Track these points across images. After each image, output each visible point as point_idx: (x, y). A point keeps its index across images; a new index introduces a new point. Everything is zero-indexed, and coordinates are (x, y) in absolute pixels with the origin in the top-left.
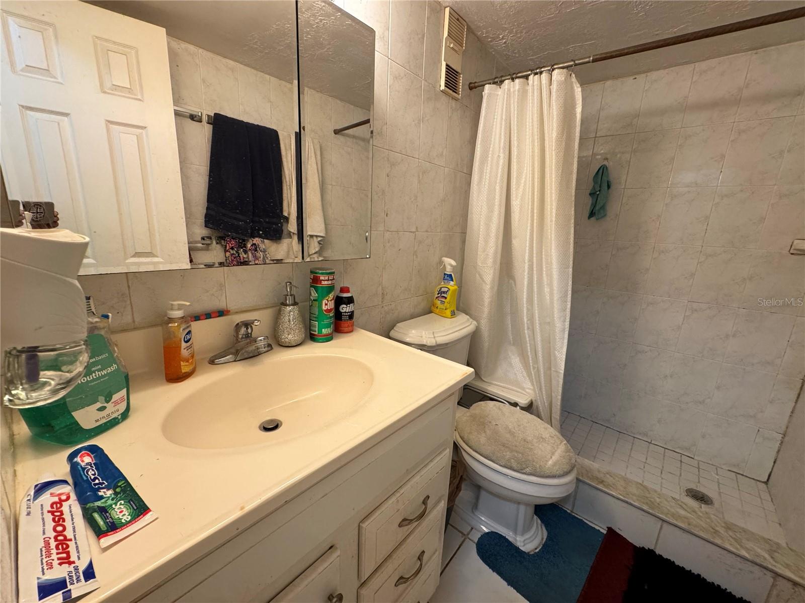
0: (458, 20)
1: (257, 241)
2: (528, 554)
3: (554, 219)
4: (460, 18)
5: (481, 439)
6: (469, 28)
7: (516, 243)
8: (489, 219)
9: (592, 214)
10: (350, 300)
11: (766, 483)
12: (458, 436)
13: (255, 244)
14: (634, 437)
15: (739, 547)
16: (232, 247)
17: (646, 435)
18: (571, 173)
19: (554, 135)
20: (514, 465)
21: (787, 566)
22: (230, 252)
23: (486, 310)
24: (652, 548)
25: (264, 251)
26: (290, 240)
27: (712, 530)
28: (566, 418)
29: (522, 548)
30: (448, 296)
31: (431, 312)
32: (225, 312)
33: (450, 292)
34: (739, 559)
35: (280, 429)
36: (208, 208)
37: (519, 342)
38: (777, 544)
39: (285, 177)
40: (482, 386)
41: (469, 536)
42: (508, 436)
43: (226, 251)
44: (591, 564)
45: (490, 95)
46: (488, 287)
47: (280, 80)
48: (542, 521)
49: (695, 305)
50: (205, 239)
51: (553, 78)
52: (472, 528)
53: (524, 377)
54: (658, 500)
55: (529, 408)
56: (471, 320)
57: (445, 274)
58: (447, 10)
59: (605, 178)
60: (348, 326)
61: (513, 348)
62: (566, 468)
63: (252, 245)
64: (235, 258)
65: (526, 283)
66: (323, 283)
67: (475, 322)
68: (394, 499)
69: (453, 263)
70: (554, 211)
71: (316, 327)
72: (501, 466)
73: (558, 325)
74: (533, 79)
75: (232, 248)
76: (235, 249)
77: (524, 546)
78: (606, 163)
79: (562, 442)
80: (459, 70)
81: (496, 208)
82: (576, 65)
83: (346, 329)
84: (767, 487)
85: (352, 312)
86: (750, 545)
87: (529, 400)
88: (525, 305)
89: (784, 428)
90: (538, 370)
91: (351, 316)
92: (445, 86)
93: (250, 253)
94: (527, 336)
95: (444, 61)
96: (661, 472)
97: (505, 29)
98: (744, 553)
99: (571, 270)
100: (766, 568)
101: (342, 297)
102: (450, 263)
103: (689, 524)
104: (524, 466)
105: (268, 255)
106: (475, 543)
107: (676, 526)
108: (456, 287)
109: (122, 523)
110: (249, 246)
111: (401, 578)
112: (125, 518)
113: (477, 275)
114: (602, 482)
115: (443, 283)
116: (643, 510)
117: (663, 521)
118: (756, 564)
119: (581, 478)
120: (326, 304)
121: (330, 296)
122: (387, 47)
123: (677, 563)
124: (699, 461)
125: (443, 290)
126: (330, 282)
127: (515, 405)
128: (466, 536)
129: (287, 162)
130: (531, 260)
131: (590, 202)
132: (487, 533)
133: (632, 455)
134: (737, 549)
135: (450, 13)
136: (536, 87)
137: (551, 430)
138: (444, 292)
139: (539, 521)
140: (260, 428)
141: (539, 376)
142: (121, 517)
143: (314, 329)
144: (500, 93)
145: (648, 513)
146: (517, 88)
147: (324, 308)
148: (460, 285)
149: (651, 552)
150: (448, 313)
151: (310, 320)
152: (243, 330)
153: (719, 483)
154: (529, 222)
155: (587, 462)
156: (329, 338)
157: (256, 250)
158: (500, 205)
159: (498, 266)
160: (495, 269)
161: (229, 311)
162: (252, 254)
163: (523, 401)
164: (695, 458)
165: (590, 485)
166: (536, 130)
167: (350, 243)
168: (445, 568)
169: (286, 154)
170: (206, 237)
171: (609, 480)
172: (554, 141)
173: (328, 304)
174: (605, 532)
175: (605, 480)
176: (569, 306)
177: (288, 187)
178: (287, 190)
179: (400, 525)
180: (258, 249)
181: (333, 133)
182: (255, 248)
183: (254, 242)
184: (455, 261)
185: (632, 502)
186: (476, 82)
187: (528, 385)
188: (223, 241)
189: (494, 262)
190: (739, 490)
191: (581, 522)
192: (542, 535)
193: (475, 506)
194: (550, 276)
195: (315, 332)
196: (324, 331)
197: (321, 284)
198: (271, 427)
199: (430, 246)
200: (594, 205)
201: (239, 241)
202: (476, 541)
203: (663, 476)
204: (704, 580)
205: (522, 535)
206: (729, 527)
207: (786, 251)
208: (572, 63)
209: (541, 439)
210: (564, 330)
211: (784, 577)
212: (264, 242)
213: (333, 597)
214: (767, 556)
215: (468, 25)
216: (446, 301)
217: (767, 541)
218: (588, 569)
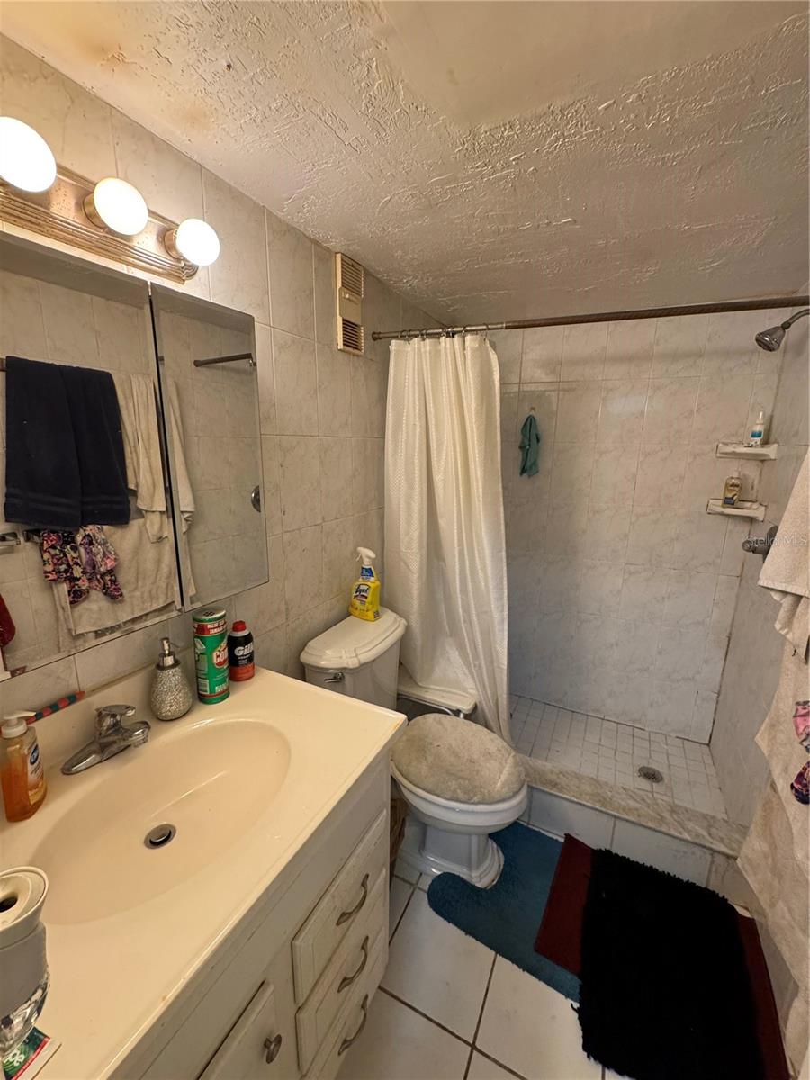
0: (352, 266)
1: (91, 529)
2: (484, 890)
3: (481, 499)
4: (355, 265)
5: (421, 769)
6: (367, 273)
7: (442, 522)
8: (409, 497)
9: (523, 471)
10: (248, 639)
11: (708, 745)
12: (396, 770)
13: (89, 535)
14: (587, 715)
15: (681, 829)
16: (53, 545)
17: (598, 711)
18: (495, 447)
19: (473, 406)
20: (460, 795)
21: (722, 840)
22: (49, 552)
23: (415, 604)
24: (608, 848)
25: (105, 543)
26: (143, 520)
27: (659, 817)
28: (517, 704)
29: (479, 885)
30: (369, 594)
31: (349, 614)
32: (77, 696)
33: (370, 591)
34: (683, 842)
35: (175, 838)
36: (8, 495)
37: (455, 633)
38: (713, 817)
39: (127, 435)
40: (419, 693)
41: (419, 885)
42: (452, 759)
43: (42, 550)
44: (550, 884)
45: (397, 352)
46: (416, 576)
47: (108, 299)
48: (498, 845)
49: (632, 568)
50: (7, 537)
51: (467, 343)
52: (421, 874)
53: (465, 674)
54: (610, 794)
55: (474, 715)
56: (399, 619)
57: (363, 568)
58: (339, 256)
59: (533, 432)
60: (248, 671)
61: (450, 640)
62: (516, 786)
63: (84, 538)
64: (58, 560)
65: (457, 570)
66: (212, 631)
67: (404, 621)
68: (328, 897)
69: (372, 555)
70: (481, 490)
71: (206, 686)
72: (449, 800)
73: (496, 616)
74: (445, 343)
75: (53, 547)
76: (59, 547)
77: (480, 881)
78: (532, 413)
79: (510, 754)
80: (359, 322)
81: (417, 485)
82: (489, 329)
83: (247, 675)
84: (710, 750)
85: (252, 653)
86: (690, 825)
87: (473, 703)
88: (459, 596)
89: (718, 688)
90: (480, 666)
91: (250, 658)
92: (344, 344)
93: (82, 550)
94: (464, 630)
95: (340, 315)
96: (615, 753)
97: (409, 275)
98: (686, 836)
99: (504, 553)
100: (705, 847)
101: (237, 638)
102: (367, 554)
103: (639, 816)
104: (472, 795)
105: (110, 547)
106: (424, 891)
107: (627, 821)
108: (378, 583)
109: (15, 1067)
110: (79, 538)
111: (345, 979)
112: (17, 1058)
113: (402, 564)
114: (555, 785)
115: (361, 579)
116: (597, 810)
117: (615, 817)
118: (696, 844)
119: (534, 785)
120: (218, 656)
121: (222, 645)
122: (267, 314)
123: (631, 859)
124: (650, 732)
125: (362, 587)
126: (221, 629)
127: (457, 713)
128: (414, 886)
129: (129, 415)
130: (461, 545)
131: (521, 458)
132: (440, 875)
133: (586, 739)
134: (680, 833)
135: (342, 260)
136: (449, 351)
137: (499, 740)
138: (364, 591)
139: (495, 845)
140: (145, 842)
141: (482, 674)
142: (11, 1060)
143: (202, 688)
144: (409, 349)
145: (601, 811)
146: (428, 348)
147: (216, 661)
148: (382, 580)
149: (608, 852)
150: (371, 615)
151: (198, 677)
152: (109, 721)
153: (668, 754)
154: (455, 501)
155: (539, 763)
156: (225, 695)
157: (91, 543)
158: (421, 480)
159: (424, 551)
160: (422, 556)
161: (84, 692)
162: (86, 549)
163: (466, 707)
164: (647, 729)
165: (543, 791)
166: (453, 398)
167: (230, 511)
168: (394, 933)
169: (127, 403)
170: (8, 534)
171: (563, 781)
172: (474, 412)
173: (220, 655)
174: (562, 840)
175: (558, 781)
176: (506, 594)
177: (133, 449)
178: (131, 453)
179: (338, 924)
180: (94, 542)
181: (194, 367)
182: (90, 541)
183: (87, 533)
184: (373, 550)
185: (585, 803)
186: (380, 333)
187: (469, 683)
188: (36, 538)
189: (420, 547)
190: (686, 758)
191: (538, 834)
192: (499, 862)
193: (422, 845)
194: (482, 559)
195: (206, 691)
196: (218, 689)
197: (209, 633)
198: (161, 838)
199: (342, 534)
200: (525, 461)
201: (63, 534)
202: (427, 889)
203: (617, 758)
204: (656, 870)
205: (478, 868)
206: (674, 810)
207: (703, 511)
208: (485, 327)
209: (488, 755)
210: (503, 620)
211: (719, 852)
212: (102, 530)
213: (271, 1043)
214: (705, 833)
215: (365, 269)
216: (367, 601)
217: (705, 816)
218: (548, 890)
